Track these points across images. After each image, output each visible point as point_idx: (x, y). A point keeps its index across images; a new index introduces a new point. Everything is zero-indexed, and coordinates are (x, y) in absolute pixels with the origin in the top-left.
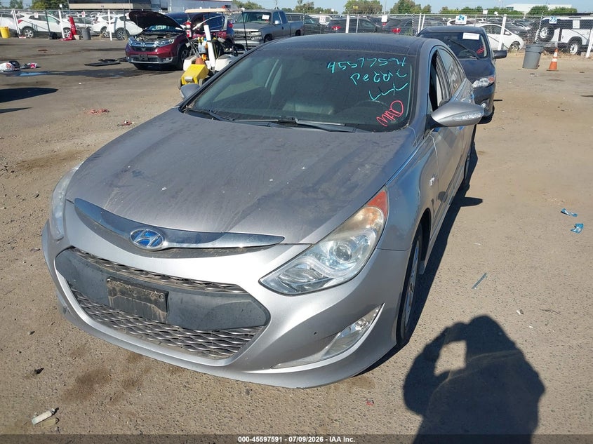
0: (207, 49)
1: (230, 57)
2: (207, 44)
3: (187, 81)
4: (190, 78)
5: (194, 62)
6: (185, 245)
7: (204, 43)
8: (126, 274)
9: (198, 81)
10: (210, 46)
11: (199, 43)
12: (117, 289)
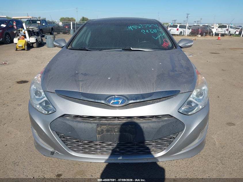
0: (25, 33)
1: (35, 37)
2: (25, 32)
3: (19, 47)
4: (21, 45)
5: (19, 39)
6: (138, 101)
7: (23, 31)
8: (106, 121)
9: (25, 47)
10: (26, 32)
11: (21, 31)
12: (104, 130)
